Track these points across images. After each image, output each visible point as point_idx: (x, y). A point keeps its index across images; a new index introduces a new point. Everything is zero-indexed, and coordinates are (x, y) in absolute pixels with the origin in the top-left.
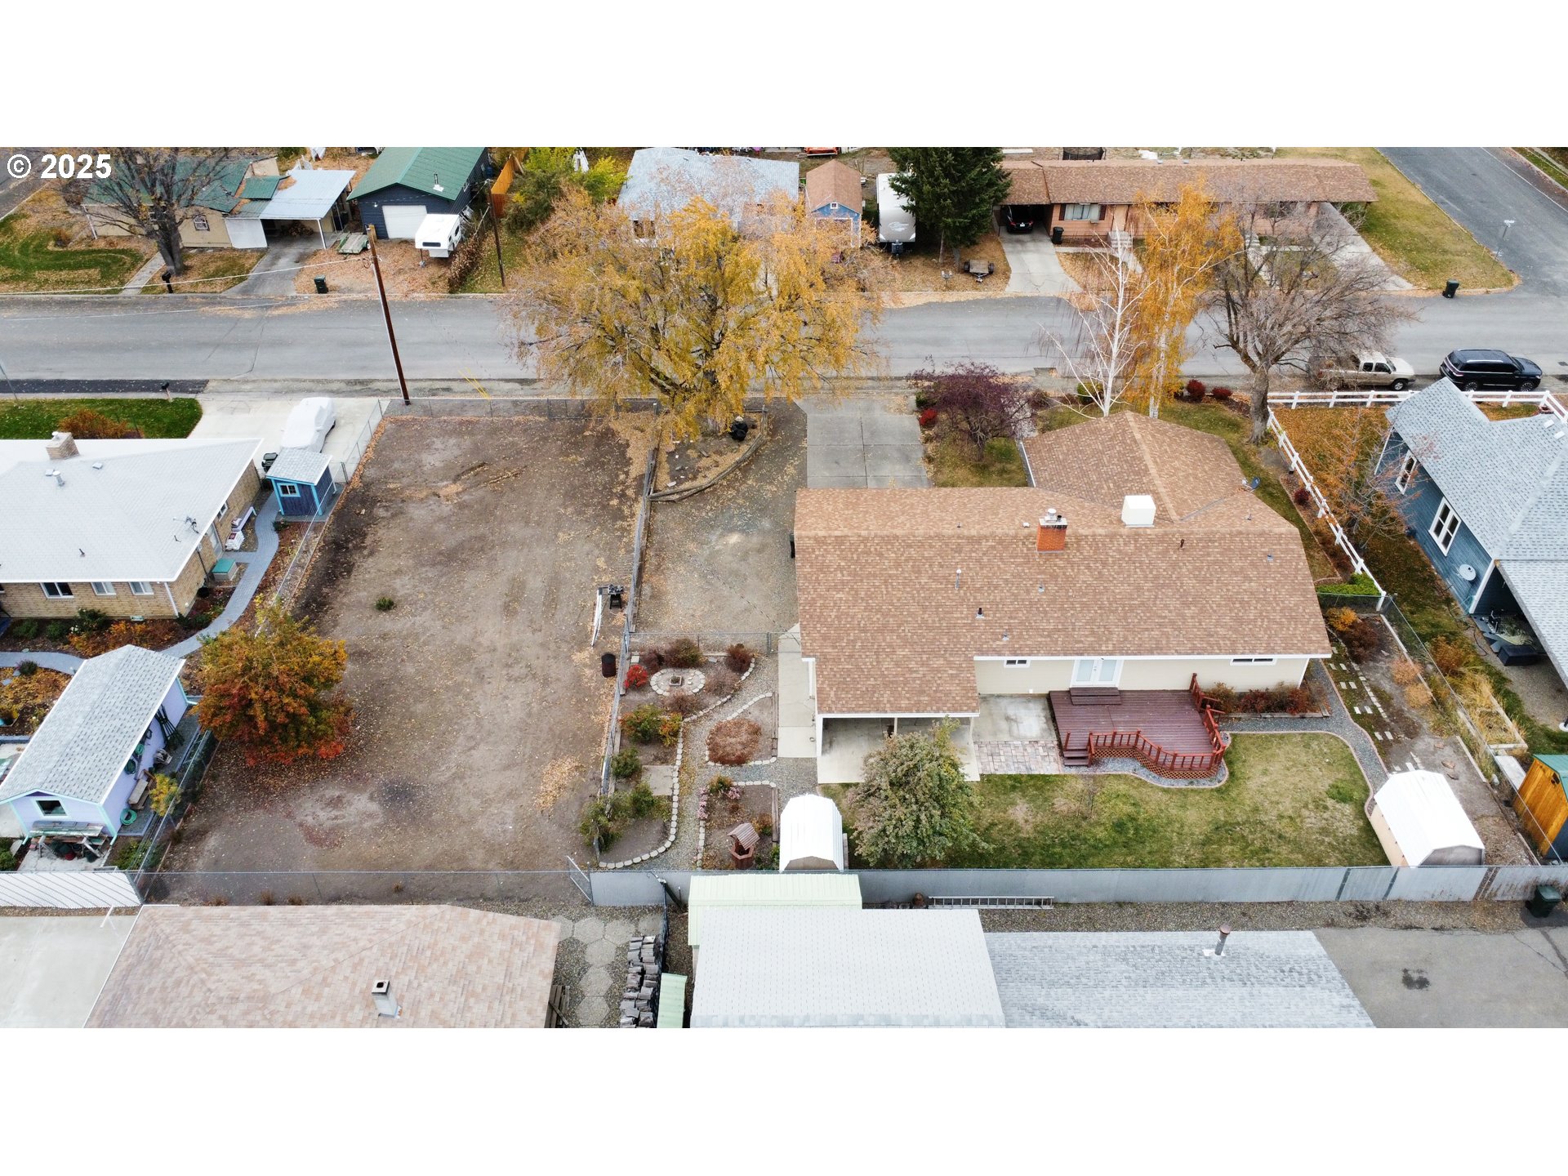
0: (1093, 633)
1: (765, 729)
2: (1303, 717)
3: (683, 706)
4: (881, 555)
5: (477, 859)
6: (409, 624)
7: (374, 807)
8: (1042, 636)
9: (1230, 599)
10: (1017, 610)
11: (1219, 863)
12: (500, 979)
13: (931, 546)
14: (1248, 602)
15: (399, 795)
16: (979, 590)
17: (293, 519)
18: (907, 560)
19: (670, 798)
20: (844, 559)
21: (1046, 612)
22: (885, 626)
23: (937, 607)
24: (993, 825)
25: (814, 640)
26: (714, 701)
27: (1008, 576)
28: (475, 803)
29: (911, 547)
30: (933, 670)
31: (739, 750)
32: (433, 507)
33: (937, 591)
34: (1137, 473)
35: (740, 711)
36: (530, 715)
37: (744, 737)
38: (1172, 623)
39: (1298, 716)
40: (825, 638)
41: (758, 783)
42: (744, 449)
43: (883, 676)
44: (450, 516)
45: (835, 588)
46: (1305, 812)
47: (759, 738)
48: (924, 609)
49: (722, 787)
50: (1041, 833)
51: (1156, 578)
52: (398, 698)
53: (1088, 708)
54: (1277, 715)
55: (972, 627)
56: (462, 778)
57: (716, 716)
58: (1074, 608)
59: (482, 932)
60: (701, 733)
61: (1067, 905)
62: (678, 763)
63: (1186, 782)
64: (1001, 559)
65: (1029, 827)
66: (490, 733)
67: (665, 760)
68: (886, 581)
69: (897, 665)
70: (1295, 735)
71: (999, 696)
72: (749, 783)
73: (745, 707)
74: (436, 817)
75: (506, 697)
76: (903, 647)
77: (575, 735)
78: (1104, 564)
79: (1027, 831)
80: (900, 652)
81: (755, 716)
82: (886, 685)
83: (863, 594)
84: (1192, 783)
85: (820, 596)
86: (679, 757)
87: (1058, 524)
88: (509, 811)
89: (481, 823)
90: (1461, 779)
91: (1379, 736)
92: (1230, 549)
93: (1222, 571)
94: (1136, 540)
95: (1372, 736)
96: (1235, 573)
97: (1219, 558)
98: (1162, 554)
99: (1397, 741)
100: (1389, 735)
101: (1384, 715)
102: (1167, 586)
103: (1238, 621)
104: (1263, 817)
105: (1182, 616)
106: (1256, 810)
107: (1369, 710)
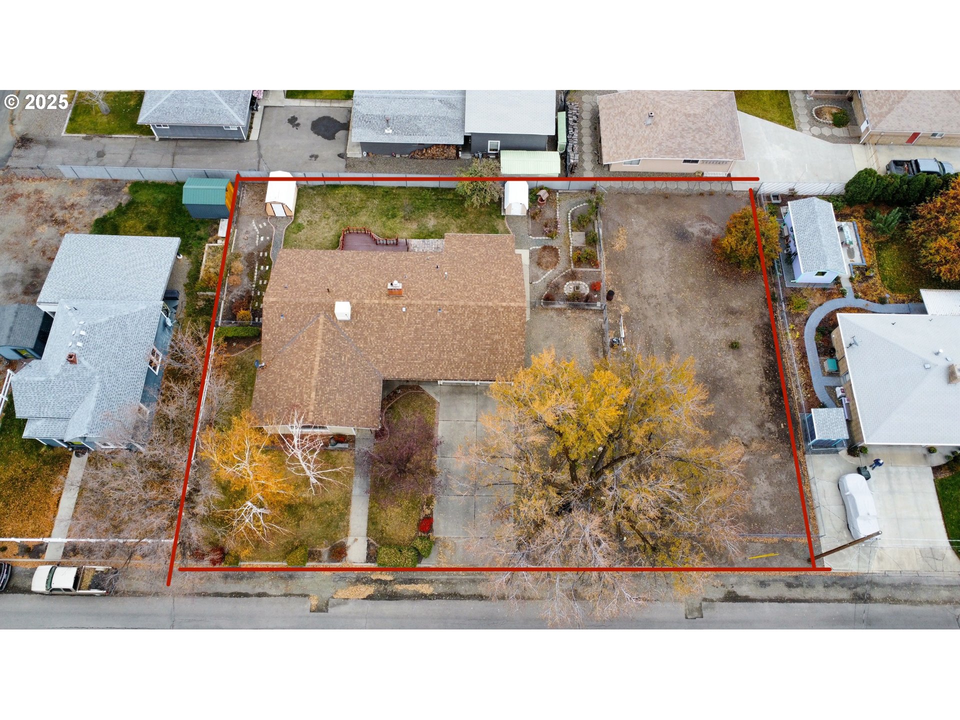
0: (387, 260)
1: (535, 265)
3: (573, 276)
4: (483, 294)
5: (642, 209)
6: (717, 334)
7: (690, 230)
9: (315, 270)
10: (420, 269)
12: (618, 142)
13: (457, 297)
15: (682, 236)
16: (436, 277)
18: (469, 291)
19: (572, 231)
20: (501, 292)
21: (406, 268)
22: (483, 264)
23: (457, 271)
24: (444, 217)
25: (516, 260)
26: (558, 279)
27: (420, 282)
28: (650, 231)
29: (467, 297)
30: (463, 248)
31: (545, 253)
32: (743, 433)
33: (456, 277)
34: (326, 361)
35: (546, 275)
36: (640, 275)
37: (544, 260)
38: (348, 262)
40: (511, 261)
41: (537, 238)
43: (485, 247)
44: (729, 424)
45: (506, 280)
46: (317, 220)
47: (538, 261)
48: (464, 270)
49: (551, 235)
51: (347, 280)
52: (704, 286)
55: (442, 263)
56: (660, 244)
57: (557, 272)
58: (392, 269)
59: (628, 153)
60: (562, 264)
62: (571, 247)
64: (422, 290)
65: (430, 217)
66: (655, 266)
67: (576, 249)
68: (481, 282)
69: (479, 250)
72: (541, 238)
73: (544, 277)
74: (664, 226)
75: (654, 285)
76: (475, 256)
77: (618, 263)
78: (371, 287)
79: (431, 215)
80: (476, 254)
81: (540, 272)
82: (484, 243)
83: (493, 277)
85: (513, 277)
86: (571, 250)
88: (636, 227)
89: (645, 222)
90: (245, 231)
91: (266, 254)
92: (304, 291)
93: (313, 282)
94: (350, 297)
95: (268, 254)
96: (307, 281)
97: (311, 288)
98: (339, 290)
99: (259, 252)
100: (261, 254)
101: (257, 264)
102: (344, 277)
103: (316, 262)
104: (336, 218)
105: (342, 265)
106: (337, 221)
107: (262, 267)
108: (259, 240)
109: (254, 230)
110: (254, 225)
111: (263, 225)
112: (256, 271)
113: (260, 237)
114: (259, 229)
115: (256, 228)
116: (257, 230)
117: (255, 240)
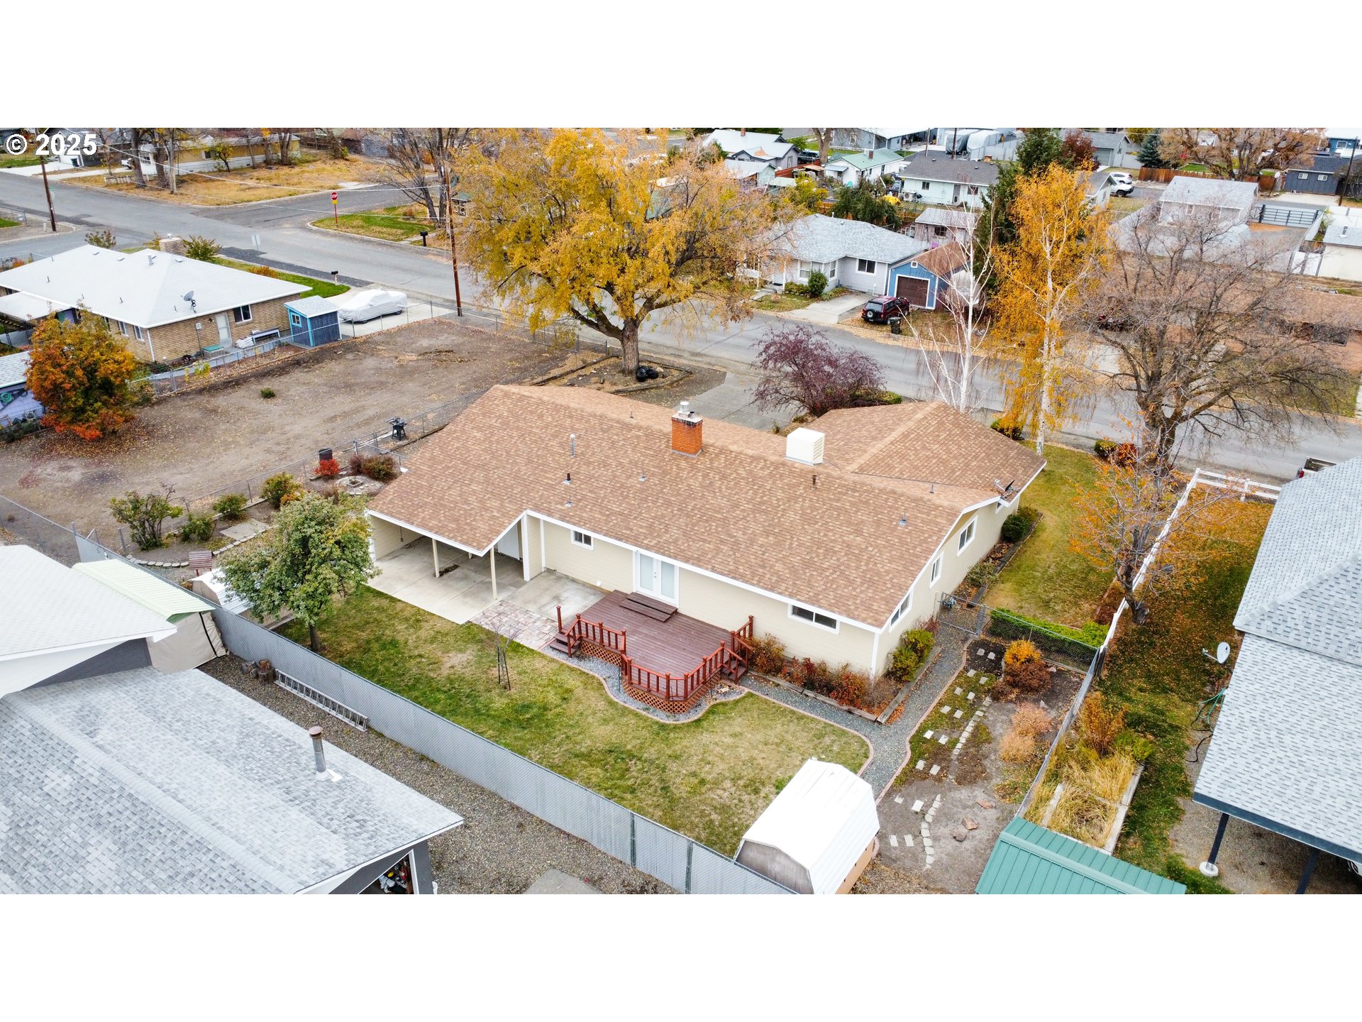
0: (650, 526)
2: (850, 712)
6: (264, 408)
7: (78, 478)
8: (601, 513)
10: (604, 488)
11: (570, 776)
14: (835, 552)
15: (101, 479)
16: (587, 463)
17: (296, 345)
21: (627, 498)
23: (539, 465)
24: (420, 656)
25: (422, 458)
32: (384, 362)
33: (554, 453)
36: (242, 470)
38: (737, 543)
39: (845, 708)
40: (432, 458)
42: (639, 385)
44: (385, 369)
46: (728, 784)
48: (527, 462)
50: (451, 682)
51: (762, 503)
53: (630, 614)
54: (821, 698)
55: (552, 488)
58: (658, 503)
61: (380, 735)
63: (643, 705)
64: (635, 448)
65: (446, 672)
70: (819, 722)
71: (573, 580)
78: (723, 478)
79: (441, 673)
84: (647, 709)
87: (689, 419)
90: (966, 844)
91: (921, 765)
92: (867, 502)
93: (837, 518)
94: (776, 468)
95: (913, 761)
96: (849, 523)
97: (847, 506)
98: (790, 486)
99: (938, 779)
100: (935, 770)
101: (956, 752)
102: (765, 512)
103: (807, 564)
104: (674, 766)
105: (752, 541)
106: (676, 757)
107: (943, 740)
108: (928, 806)
109: (935, 839)
110: (929, 851)
111: (902, 842)
112: (963, 740)
113: (923, 813)
114: (917, 835)
115: (927, 842)
116: (925, 833)
117: (939, 810)
